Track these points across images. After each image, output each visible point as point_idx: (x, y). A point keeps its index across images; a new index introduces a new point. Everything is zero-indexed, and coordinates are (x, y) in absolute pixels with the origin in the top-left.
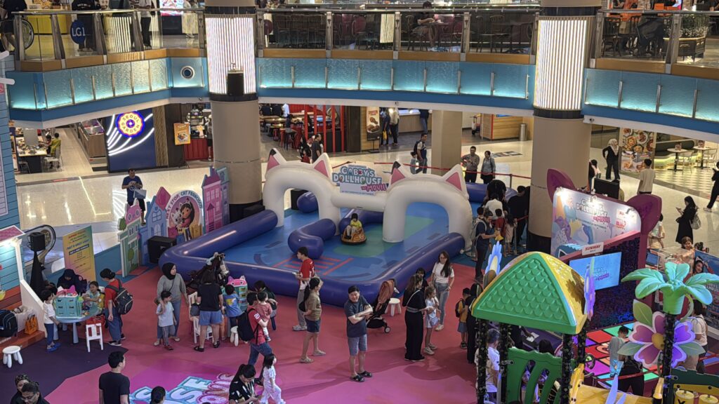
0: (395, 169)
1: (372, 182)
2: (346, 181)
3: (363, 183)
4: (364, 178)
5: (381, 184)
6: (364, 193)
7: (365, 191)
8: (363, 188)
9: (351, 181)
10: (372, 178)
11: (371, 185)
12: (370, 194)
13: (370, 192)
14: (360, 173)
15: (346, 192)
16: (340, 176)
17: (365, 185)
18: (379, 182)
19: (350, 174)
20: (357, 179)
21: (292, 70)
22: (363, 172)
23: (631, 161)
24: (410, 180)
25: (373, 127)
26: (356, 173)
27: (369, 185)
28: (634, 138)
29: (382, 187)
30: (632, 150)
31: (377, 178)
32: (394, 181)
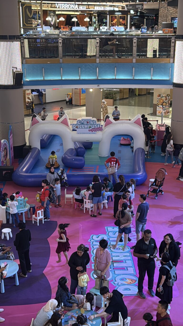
0: (107, 119)
1: (95, 127)
2: (80, 127)
3: (90, 128)
4: (90, 125)
5: (99, 127)
6: (90, 133)
7: (91, 132)
8: (89, 131)
9: (83, 127)
10: (95, 125)
11: (94, 128)
12: (94, 133)
13: (94, 132)
14: (88, 123)
15: (81, 133)
16: (77, 125)
17: (91, 129)
18: (98, 127)
19: (82, 124)
20: (86, 126)
21: (43, 70)
22: (90, 122)
23: (162, 110)
24: (115, 124)
25: (29, 102)
26: (85, 123)
27: (93, 129)
28: (163, 99)
29: (100, 129)
30: (162, 105)
31: (97, 125)
32: (106, 125)
